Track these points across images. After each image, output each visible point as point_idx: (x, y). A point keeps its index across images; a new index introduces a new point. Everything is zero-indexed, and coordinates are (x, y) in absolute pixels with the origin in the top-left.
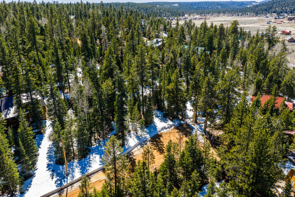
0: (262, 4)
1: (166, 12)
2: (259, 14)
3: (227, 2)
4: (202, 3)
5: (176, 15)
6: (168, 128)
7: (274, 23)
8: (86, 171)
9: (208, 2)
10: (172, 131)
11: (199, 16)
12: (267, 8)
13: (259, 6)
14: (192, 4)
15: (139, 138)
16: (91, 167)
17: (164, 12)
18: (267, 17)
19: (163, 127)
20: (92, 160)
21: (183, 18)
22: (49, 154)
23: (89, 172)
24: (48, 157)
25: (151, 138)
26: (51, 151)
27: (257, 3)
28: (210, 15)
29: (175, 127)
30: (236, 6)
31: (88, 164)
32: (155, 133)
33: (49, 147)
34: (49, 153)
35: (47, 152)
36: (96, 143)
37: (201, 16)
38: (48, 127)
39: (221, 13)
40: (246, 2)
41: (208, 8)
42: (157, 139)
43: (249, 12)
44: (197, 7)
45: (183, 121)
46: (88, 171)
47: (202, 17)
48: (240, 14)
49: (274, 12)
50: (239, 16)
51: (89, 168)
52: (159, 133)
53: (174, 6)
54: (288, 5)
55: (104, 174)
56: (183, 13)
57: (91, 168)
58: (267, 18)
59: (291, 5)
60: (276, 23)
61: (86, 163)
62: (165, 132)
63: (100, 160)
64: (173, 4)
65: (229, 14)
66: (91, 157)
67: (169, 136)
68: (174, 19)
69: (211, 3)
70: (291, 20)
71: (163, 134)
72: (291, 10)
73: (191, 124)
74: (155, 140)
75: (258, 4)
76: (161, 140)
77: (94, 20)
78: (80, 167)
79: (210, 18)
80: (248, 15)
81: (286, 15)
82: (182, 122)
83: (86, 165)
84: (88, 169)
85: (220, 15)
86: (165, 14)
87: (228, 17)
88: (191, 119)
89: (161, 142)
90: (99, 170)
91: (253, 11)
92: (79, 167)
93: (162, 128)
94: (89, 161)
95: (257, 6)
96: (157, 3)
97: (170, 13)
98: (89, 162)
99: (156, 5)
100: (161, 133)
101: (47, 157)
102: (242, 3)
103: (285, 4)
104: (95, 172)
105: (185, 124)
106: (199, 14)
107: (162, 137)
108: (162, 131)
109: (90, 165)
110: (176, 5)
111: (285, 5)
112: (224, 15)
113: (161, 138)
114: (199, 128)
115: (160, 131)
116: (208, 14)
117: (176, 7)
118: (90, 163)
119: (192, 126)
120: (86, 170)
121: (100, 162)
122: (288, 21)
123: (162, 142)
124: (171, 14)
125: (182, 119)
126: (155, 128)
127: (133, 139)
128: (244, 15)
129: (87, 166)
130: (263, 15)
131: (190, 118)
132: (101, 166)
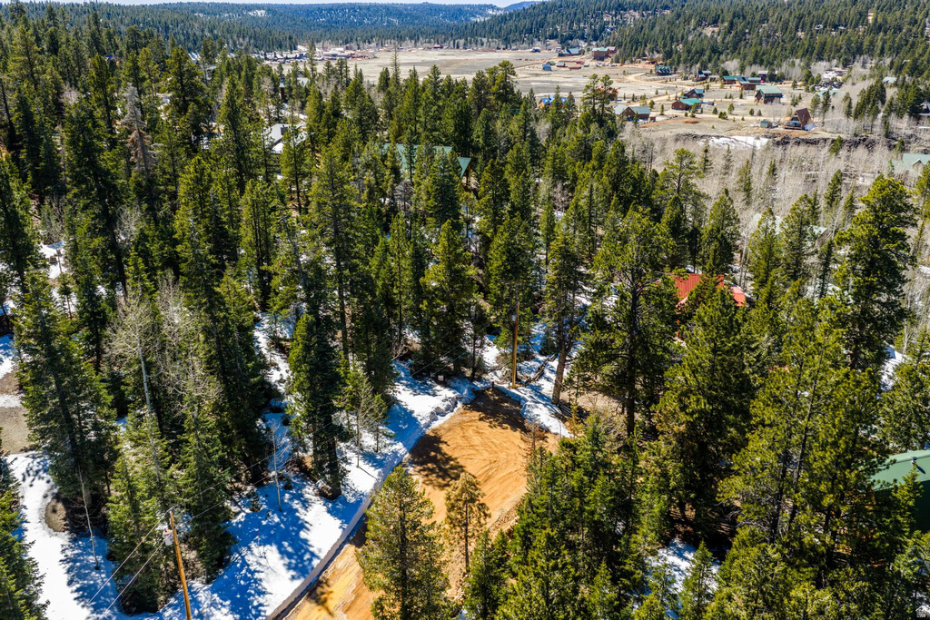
0: (515, 14)
1: (235, 38)
2: (513, 41)
3: (415, 7)
4: (341, 7)
5: (269, 47)
6: (449, 409)
7: (560, 67)
8: (254, 612)
9: (360, 7)
10: (465, 419)
11: (342, 49)
12: (532, 24)
13: (508, 18)
14: (310, 11)
15: (376, 461)
16: (264, 593)
17: (229, 36)
18: (536, 51)
19: (432, 410)
20: (259, 568)
21: (294, 55)
22: (78, 586)
23: (268, 613)
24: (82, 596)
25: (411, 451)
26: (83, 571)
27: (498, 9)
28: (373, 44)
29: (465, 404)
30: (443, 17)
31: (249, 585)
32: (416, 435)
33: (63, 557)
34: (76, 579)
35: (66, 578)
36: (239, 507)
37: (347, 48)
38: (24, 480)
39: (405, 40)
40: (468, 6)
41: (361, 23)
42: (433, 454)
43: (485, 37)
44: (328, 21)
45: (480, 379)
46: (265, 612)
47: (353, 52)
48: (462, 42)
49: (552, 37)
50: (458, 47)
51: (261, 600)
52: (428, 432)
53: (253, 17)
54: (585, 16)
55: (319, 607)
56: (290, 38)
57: (267, 596)
58: (537, 53)
59: (592, 17)
60: (567, 69)
61: (242, 582)
62: (446, 426)
63: (282, 562)
64: (251, 10)
65: (429, 42)
66: (250, 559)
67: (461, 434)
68: (266, 59)
69: (369, 7)
70: (602, 59)
71: (442, 431)
72: (594, 31)
73: (506, 386)
74: (428, 456)
75: (500, 12)
76: (445, 454)
77: (32, 66)
78: (228, 603)
79: (376, 55)
80: (482, 44)
81: (583, 45)
82: (479, 385)
83: (243, 590)
84: (261, 605)
85: (404, 44)
86: (231, 42)
87: (430, 52)
88: (498, 372)
89: (450, 459)
90: (296, 596)
91: (493, 33)
92: (221, 604)
93: (432, 413)
94: (249, 575)
95: (503, 19)
96: (194, 8)
97: (247, 40)
98: (249, 579)
99: (193, 12)
100: (433, 431)
101: (76, 595)
102: (458, 11)
103: (575, 14)
104: (285, 607)
105: (488, 389)
106: (340, 41)
107: (442, 442)
108: (435, 425)
109: (260, 587)
110: (259, 14)
111: (577, 16)
112: (416, 46)
113: (443, 446)
114: (536, 395)
115: (428, 426)
116: (369, 43)
117: (262, 19)
118: (255, 582)
119: (514, 394)
120: (254, 607)
121: (289, 567)
122: (595, 63)
123: (453, 460)
124: (252, 41)
125: (473, 374)
126: (409, 417)
127: (358, 467)
128: (474, 44)
129: (250, 595)
130: (525, 45)
131: (493, 370)
132: (298, 583)
